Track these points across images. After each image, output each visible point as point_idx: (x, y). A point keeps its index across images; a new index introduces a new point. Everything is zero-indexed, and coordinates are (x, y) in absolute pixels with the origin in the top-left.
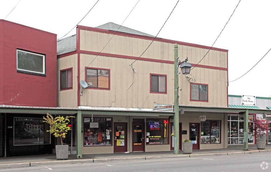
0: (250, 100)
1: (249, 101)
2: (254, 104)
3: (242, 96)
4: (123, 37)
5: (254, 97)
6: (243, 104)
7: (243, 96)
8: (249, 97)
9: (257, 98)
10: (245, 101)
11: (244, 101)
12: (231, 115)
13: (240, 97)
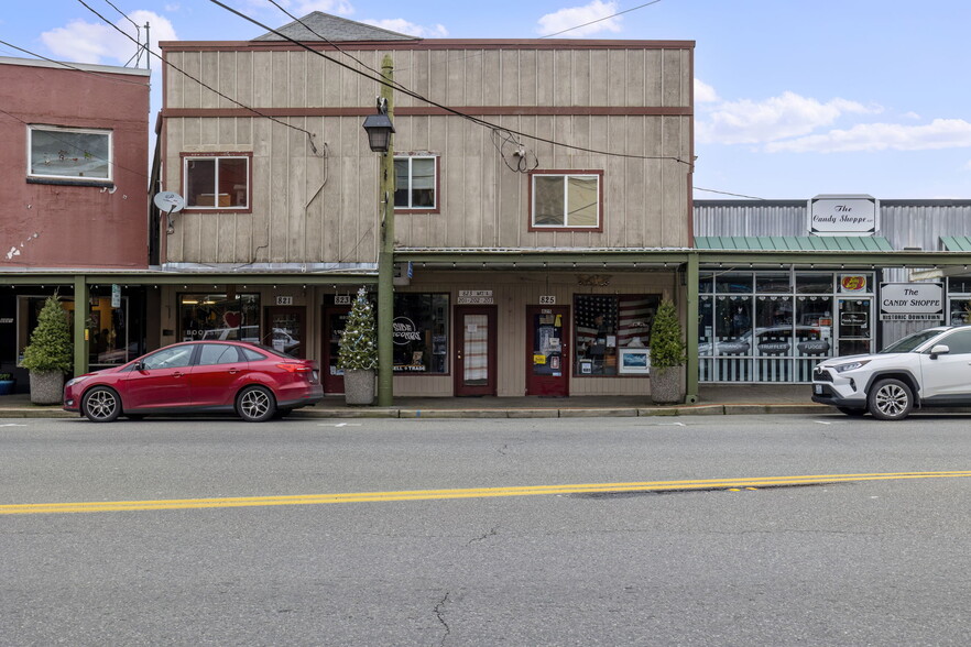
0: (850, 215)
1: (845, 219)
2: (873, 230)
3: (809, 204)
4: (293, 54)
5: (873, 201)
6: (814, 230)
7: (814, 201)
8: (842, 203)
9: (884, 203)
10: (825, 220)
11: (820, 220)
12: (715, 274)
13: (803, 204)
